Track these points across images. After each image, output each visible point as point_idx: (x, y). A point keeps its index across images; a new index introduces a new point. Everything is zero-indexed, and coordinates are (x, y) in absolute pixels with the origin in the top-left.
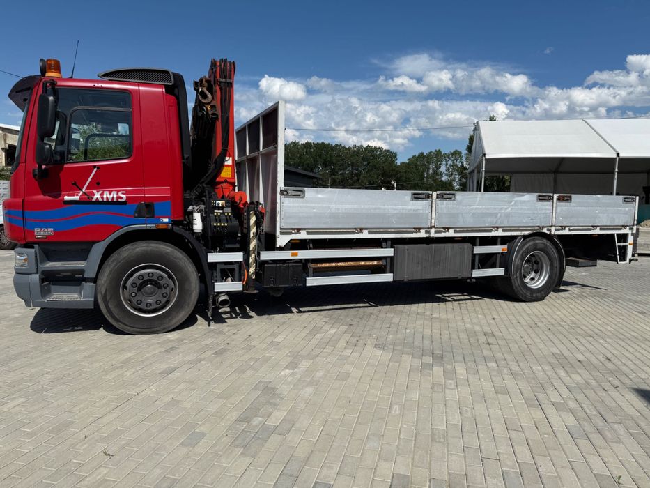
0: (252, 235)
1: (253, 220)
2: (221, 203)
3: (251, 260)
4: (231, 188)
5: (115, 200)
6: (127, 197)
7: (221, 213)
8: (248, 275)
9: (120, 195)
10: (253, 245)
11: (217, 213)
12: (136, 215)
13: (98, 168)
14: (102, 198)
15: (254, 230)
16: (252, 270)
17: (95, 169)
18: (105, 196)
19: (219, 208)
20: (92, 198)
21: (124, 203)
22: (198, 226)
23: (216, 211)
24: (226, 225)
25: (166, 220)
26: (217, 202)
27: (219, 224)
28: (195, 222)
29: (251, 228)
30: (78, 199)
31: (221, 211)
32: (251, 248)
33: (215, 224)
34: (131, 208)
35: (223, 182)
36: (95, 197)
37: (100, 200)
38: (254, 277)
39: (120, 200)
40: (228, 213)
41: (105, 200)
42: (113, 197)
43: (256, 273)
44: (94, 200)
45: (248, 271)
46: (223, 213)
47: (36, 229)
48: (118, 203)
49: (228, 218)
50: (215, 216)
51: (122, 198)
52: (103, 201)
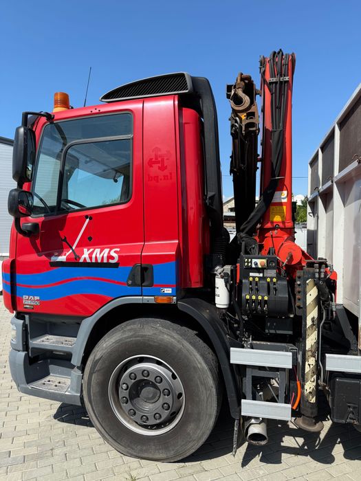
0: (309, 323)
1: (312, 294)
2: (260, 262)
3: (307, 369)
4: (286, 237)
5: (105, 261)
6: (119, 256)
7: (260, 278)
8: (302, 394)
9: (113, 254)
10: (311, 340)
11: (254, 277)
12: (130, 282)
13: (91, 219)
14: (91, 258)
15: (312, 314)
16: (310, 386)
17: (88, 220)
18: (94, 256)
19: (257, 270)
20: (80, 258)
21: (116, 265)
22: (222, 298)
23: (251, 274)
24: (266, 298)
25: (168, 291)
26: (254, 260)
27: (254, 297)
28: (217, 291)
29: (308, 309)
30: (65, 260)
31: (261, 275)
32: (308, 347)
33: (248, 297)
34: (124, 272)
35: (274, 229)
36: (83, 257)
37: (88, 261)
38: (313, 400)
39: (111, 261)
40: (272, 278)
41: (94, 261)
42: (103, 257)
43: (319, 392)
44: (81, 260)
45: (303, 387)
46: (264, 278)
47: (24, 296)
48: (108, 265)
49: (271, 285)
50: (251, 283)
51: (113, 258)
52: (92, 263)
